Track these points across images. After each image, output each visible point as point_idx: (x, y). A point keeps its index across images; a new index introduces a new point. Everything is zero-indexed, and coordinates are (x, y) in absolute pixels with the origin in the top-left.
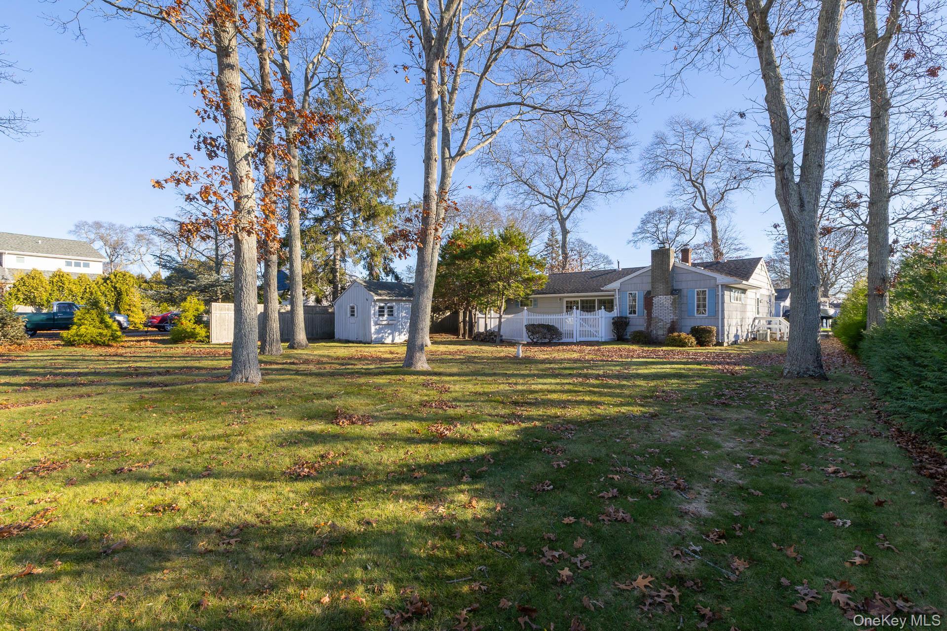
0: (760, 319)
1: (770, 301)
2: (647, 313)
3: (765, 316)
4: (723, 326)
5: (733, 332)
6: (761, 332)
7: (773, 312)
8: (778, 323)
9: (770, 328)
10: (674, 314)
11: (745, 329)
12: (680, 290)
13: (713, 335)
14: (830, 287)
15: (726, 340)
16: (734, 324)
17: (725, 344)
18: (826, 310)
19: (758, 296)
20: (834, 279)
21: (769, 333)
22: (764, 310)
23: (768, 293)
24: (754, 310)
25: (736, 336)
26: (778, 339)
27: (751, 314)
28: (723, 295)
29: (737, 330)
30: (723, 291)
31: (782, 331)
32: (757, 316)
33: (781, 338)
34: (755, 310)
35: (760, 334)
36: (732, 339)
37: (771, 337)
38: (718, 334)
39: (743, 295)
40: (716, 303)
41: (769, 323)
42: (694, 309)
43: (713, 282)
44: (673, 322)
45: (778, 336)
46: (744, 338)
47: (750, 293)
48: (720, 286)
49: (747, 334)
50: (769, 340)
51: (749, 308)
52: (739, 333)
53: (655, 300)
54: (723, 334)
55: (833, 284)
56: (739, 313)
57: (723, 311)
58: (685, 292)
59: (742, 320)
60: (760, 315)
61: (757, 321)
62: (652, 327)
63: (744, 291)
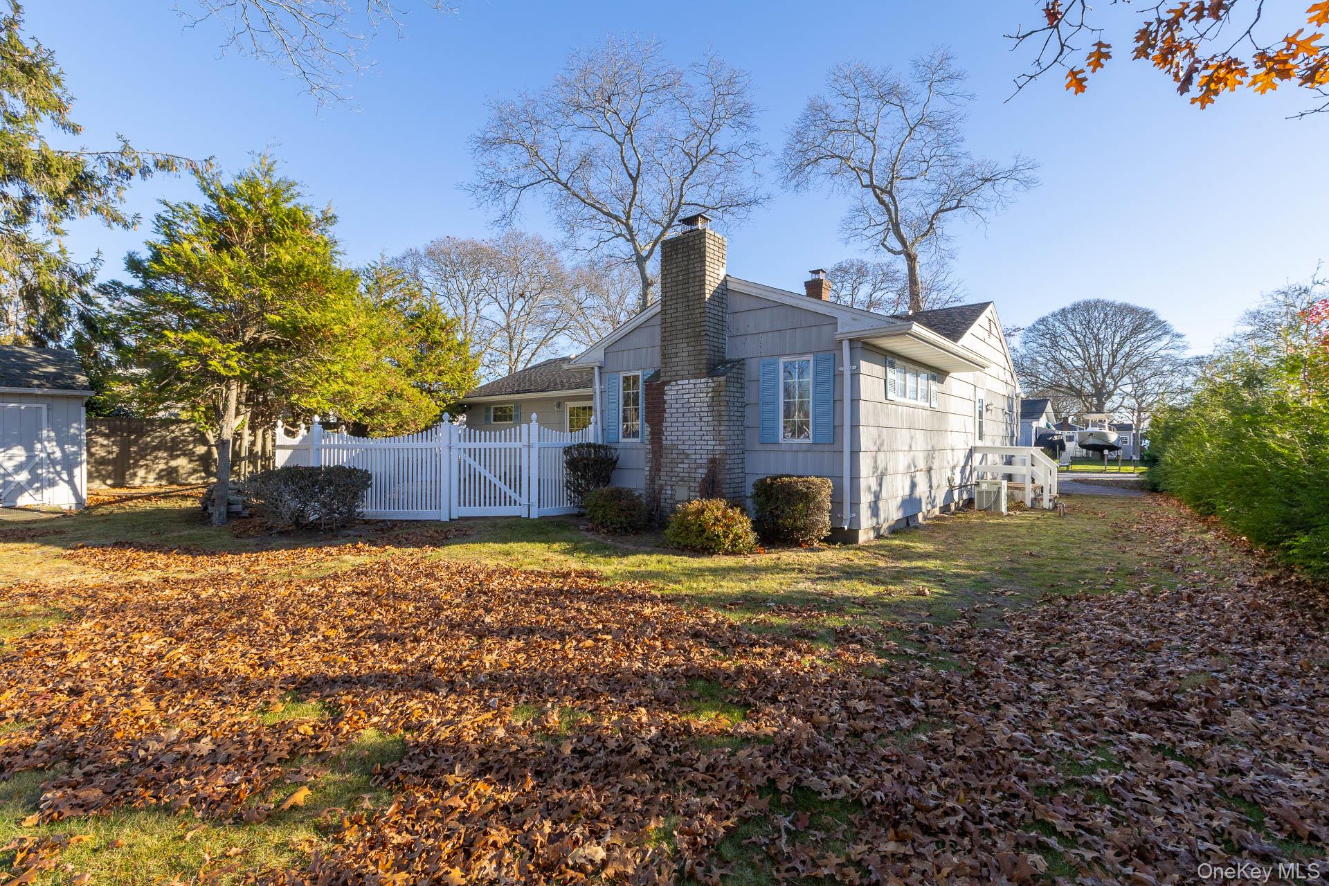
0: (985, 452)
1: (1011, 409)
2: (652, 433)
3: (998, 444)
4: (855, 477)
5: (897, 489)
6: (984, 487)
7: (1018, 433)
8: (1029, 462)
9: (1009, 477)
10: (717, 434)
11: (940, 480)
12: (741, 362)
13: (820, 509)
14: (1106, 399)
15: (866, 521)
16: (902, 467)
17: (864, 536)
18: (1104, 435)
19: (981, 394)
20: (1112, 387)
21: (1004, 492)
22: (996, 429)
23: (1004, 391)
24: (970, 428)
25: (911, 503)
26: (1028, 503)
27: (958, 439)
28: (855, 375)
29: (913, 485)
30: (854, 362)
31: (1038, 482)
32: (979, 443)
33: (1037, 499)
34: (971, 426)
35: (980, 493)
36: (892, 512)
37: (1010, 497)
38: (837, 501)
39: (935, 386)
40: (836, 402)
41: (1009, 461)
42: (776, 421)
43: (827, 330)
44: (713, 461)
45: (1029, 496)
46: (940, 502)
47: (957, 383)
48: (846, 345)
49: (950, 493)
50: (1004, 509)
51: (954, 422)
52: (922, 490)
53: (670, 393)
54: (855, 504)
55: (1110, 394)
56: (919, 436)
57: (855, 426)
58: (753, 367)
59: (931, 454)
60: (987, 442)
61: (977, 457)
62: (663, 479)
63: (939, 374)
